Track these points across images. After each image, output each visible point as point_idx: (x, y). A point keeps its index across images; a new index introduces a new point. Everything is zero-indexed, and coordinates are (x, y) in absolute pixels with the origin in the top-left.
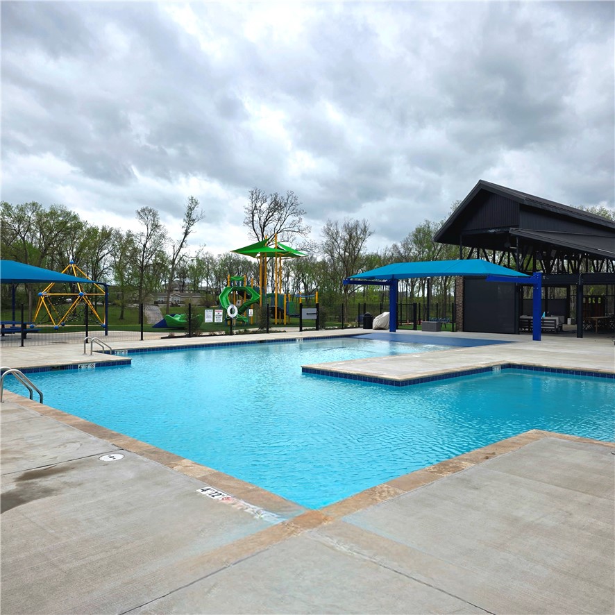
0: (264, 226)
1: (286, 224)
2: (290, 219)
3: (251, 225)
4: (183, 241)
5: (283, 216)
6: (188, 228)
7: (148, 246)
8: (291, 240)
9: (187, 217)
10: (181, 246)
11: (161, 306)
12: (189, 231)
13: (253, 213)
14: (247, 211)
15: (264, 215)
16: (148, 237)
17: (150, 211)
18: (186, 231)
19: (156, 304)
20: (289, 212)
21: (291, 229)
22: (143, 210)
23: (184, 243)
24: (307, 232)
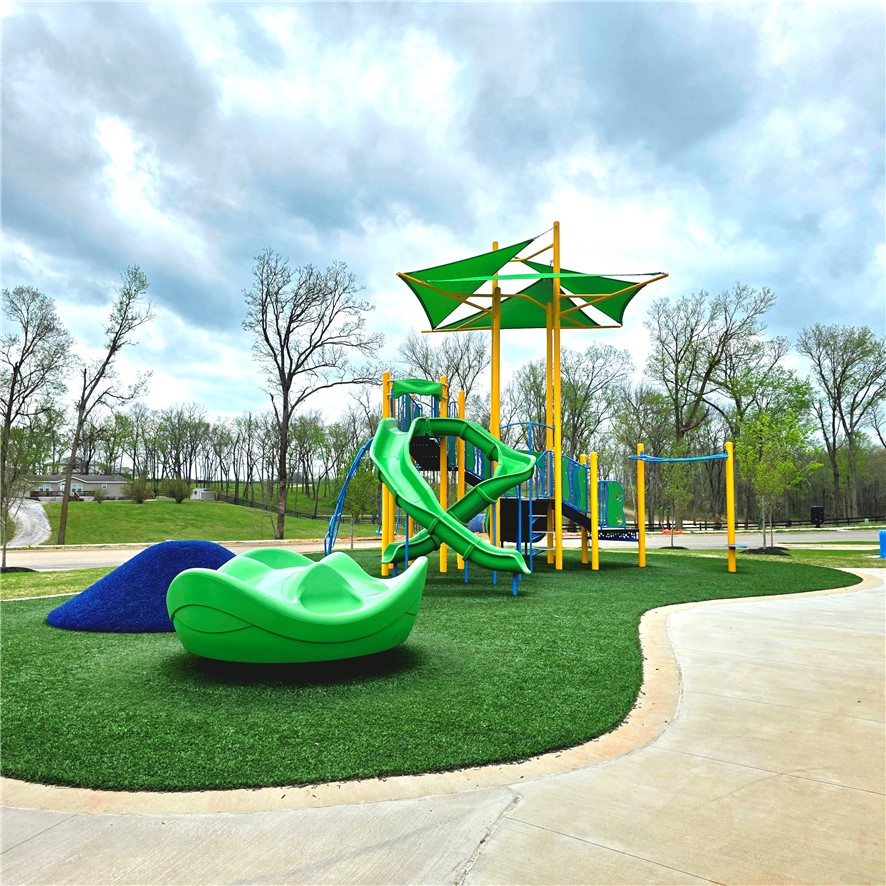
0: (289, 332)
1: (332, 331)
2: (340, 320)
3: (260, 328)
4: (107, 363)
5: (328, 313)
6: (118, 335)
7: (25, 370)
8: (339, 363)
9: (119, 311)
10: (101, 373)
11: (45, 500)
12: (119, 343)
13: (264, 305)
14: (250, 299)
15: (287, 311)
16: (26, 352)
17: (35, 295)
18: (115, 342)
19: (35, 496)
20: (339, 304)
21: (343, 339)
22: (20, 292)
23: (107, 367)
24: (375, 346)
